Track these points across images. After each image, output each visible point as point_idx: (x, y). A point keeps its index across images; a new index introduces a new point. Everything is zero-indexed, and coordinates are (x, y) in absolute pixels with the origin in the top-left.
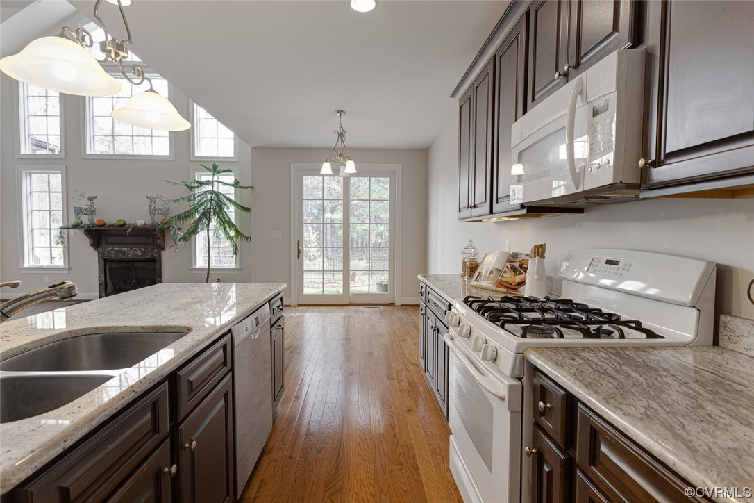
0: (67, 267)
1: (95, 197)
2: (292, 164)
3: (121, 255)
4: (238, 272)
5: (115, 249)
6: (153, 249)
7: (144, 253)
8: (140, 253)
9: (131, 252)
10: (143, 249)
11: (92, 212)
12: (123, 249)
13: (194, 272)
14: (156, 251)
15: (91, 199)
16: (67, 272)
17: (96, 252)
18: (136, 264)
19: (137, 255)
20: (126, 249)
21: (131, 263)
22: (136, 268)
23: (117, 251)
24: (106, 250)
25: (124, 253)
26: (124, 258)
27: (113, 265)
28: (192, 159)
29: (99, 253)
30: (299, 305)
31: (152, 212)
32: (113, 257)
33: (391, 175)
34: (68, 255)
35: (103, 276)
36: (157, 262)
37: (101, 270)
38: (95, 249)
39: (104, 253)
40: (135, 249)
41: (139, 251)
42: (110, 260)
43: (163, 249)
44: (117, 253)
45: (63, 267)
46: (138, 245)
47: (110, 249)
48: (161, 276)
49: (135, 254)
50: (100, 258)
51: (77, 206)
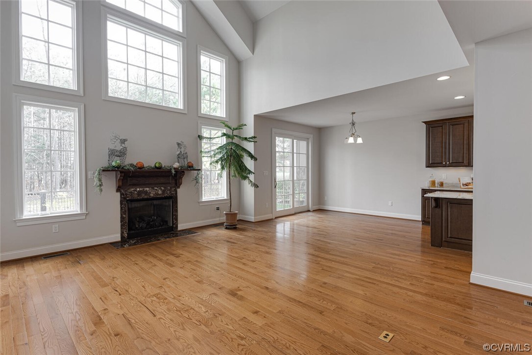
0: (84, 211)
1: (126, 140)
2: (273, 129)
3: (143, 195)
5: (138, 189)
6: (171, 188)
7: (164, 192)
8: (160, 192)
9: (153, 192)
10: (163, 188)
11: (122, 154)
12: (145, 189)
13: (201, 205)
14: (173, 189)
15: (123, 141)
16: (84, 217)
17: (119, 194)
18: (155, 202)
19: (158, 194)
20: (148, 189)
21: (150, 202)
22: (154, 206)
23: (139, 192)
24: (129, 191)
25: (146, 193)
26: (146, 197)
27: (133, 205)
28: (199, 116)
29: (121, 195)
31: (179, 156)
32: (136, 196)
34: (87, 198)
35: (126, 216)
36: (174, 199)
37: (123, 212)
38: (118, 191)
39: (126, 194)
40: (156, 188)
41: (160, 191)
42: (132, 201)
43: (179, 187)
44: (139, 193)
45: (79, 212)
46: (159, 185)
47: (132, 189)
48: (177, 211)
49: (156, 193)
50: (123, 200)
51: (112, 148)
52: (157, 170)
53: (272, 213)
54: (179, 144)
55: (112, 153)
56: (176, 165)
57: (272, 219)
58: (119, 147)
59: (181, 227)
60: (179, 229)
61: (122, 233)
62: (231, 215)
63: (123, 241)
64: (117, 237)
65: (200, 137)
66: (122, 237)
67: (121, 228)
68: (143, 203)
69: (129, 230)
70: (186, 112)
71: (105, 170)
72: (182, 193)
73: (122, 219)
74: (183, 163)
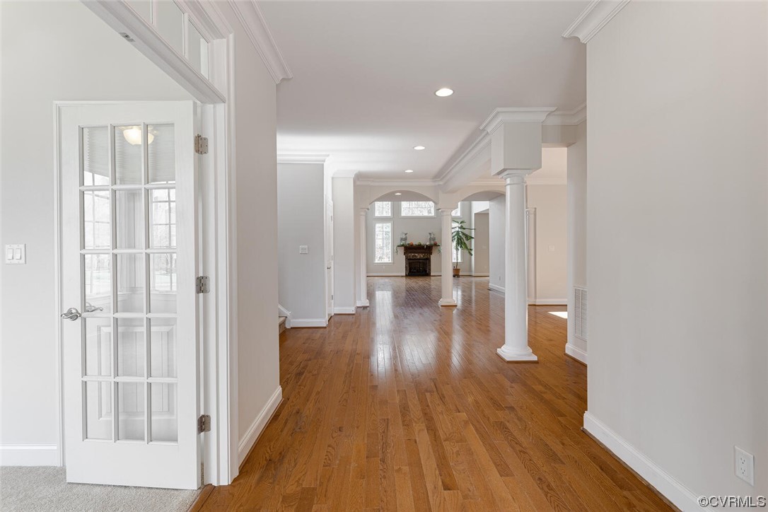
0: (393, 262)
3: (415, 257)
4: (461, 264)
5: (412, 255)
6: (427, 254)
7: (424, 256)
8: (422, 256)
9: (419, 256)
11: (405, 239)
12: (416, 255)
14: (429, 255)
15: (406, 234)
16: (393, 264)
17: (405, 256)
18: (421, 261)
21: (418, 261)
27: (411, 261)
31: (430, 239)
32: (411, 257)
34: (393, 258)
35: (408, 266)
36: (429, 259)
37: (406, 264)
39: (408, 256)
40: (420, 254)
42: (411, 259)
43: (432, 254)
45: (391, 262)
46: (422, 253)
47: (410, 254)
48: (430, 266)
50: (406, 258)
51: (401, 237)
52: (419, 246)
54: (430, 234)
55: (402, 239)
56: (428, 244)
58: (404, 237)
59: (432, 274)
61: (406, 272)
62: (457, 270)
63: (406, 276)
64: (404, 274)
66: (406, 274)
67: (406, 270)
68: (414, 261)
69: (410, 272)
70: (435, 218)
71: (398, 246)
72: (433, 258)
73: (406, 267)
74: (432, 242)
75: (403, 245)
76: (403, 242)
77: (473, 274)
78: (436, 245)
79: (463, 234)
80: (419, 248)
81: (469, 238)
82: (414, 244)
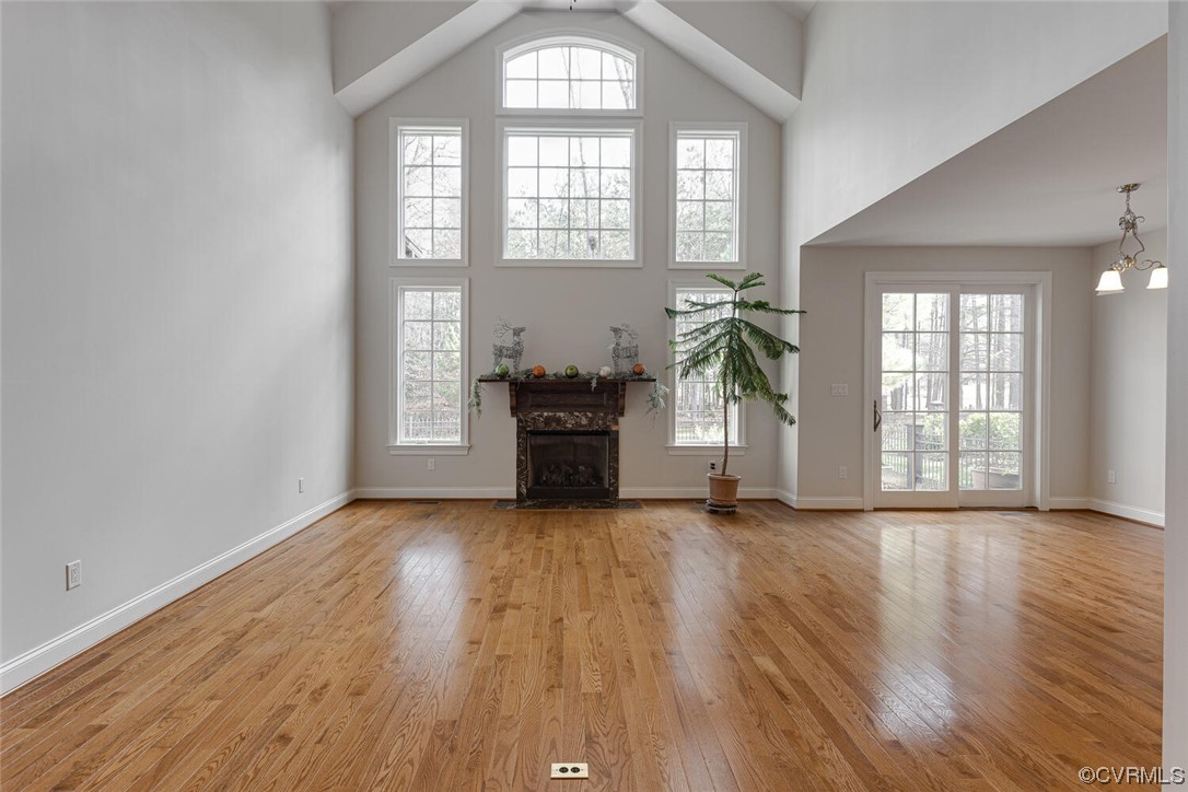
0: (466, 444)
1: (522, 330)
2: (867, 273)
3: (554, 425)
4: (743, 453)
5: (546, 414)
6: (606, 414)
7: (591, 421)
8: (584, 421)
9: (570, 420)
10: (590, 415)
12: (558, 414)
13: (670, 453)
14: (610, 417)
15: (517, 332)
16: (466, 453)
17: (515, 420)
19: (581, 425)
20: (562, 414)
21: (568, 438)
22: (575, 445)
23: (547, 418)
24: (531, 416)
25: (558, 421)
26: (559, 428)
27: (540, 440)
28: (670, 267)
29: (519, 421)
30: (876, 510)
31: (616, 354)
32: (541, 426)
33: (1028, 290)
34: (469, 429)
35: (526, 458)
36: (612, 436)
37: (521, 449)
38: (513, 414)
39: (526, 421)
40: (576, 414)
41: (584, 418)
42: (535, 433)
43: (622, 414)
44: (548, 421)
45: (459, 444)
46: (583, 408)
47: (536, 414)
48: (616, 460)
49: (576, 423)
50: (521, 430)
51: (499, 344)
52: (569, 381)
53: (862, 496)
54: (616, 330)
55: (500, 353)
56: (605, 371)
57: (862, 511)
58: (508, 341)
59: (624, 492)
60: (621, 496)
61: (519, 486)
62: (725, 484)
63: (520, 499)
64: (510, 492)
65: (671, 313)
66: (519, 493)
67: (518, 478)
68: (558, 439)
69: (537, 480)
70: (640, 265)
71: (480, 381)
72: (630, 428)
73: (519, 463)
74: (626, 367)
75: (502, 377)
76: (507, 363)
77: (793, 498)
78: (639, 377)
79: (755, 331)
80: (572, 388)
81: (775, 347)
82: (550, 371)
